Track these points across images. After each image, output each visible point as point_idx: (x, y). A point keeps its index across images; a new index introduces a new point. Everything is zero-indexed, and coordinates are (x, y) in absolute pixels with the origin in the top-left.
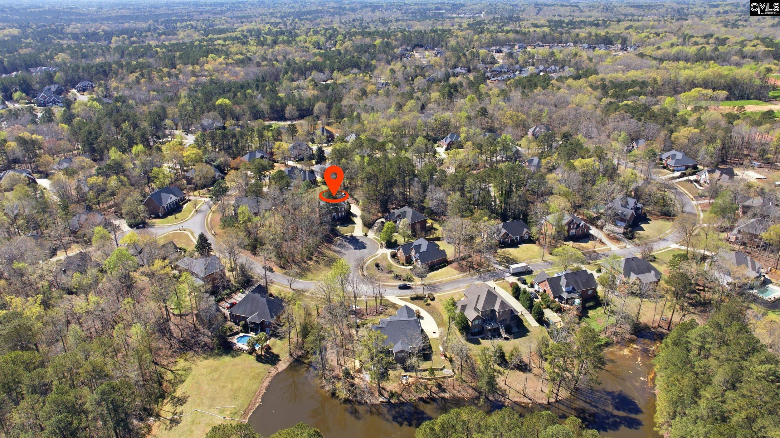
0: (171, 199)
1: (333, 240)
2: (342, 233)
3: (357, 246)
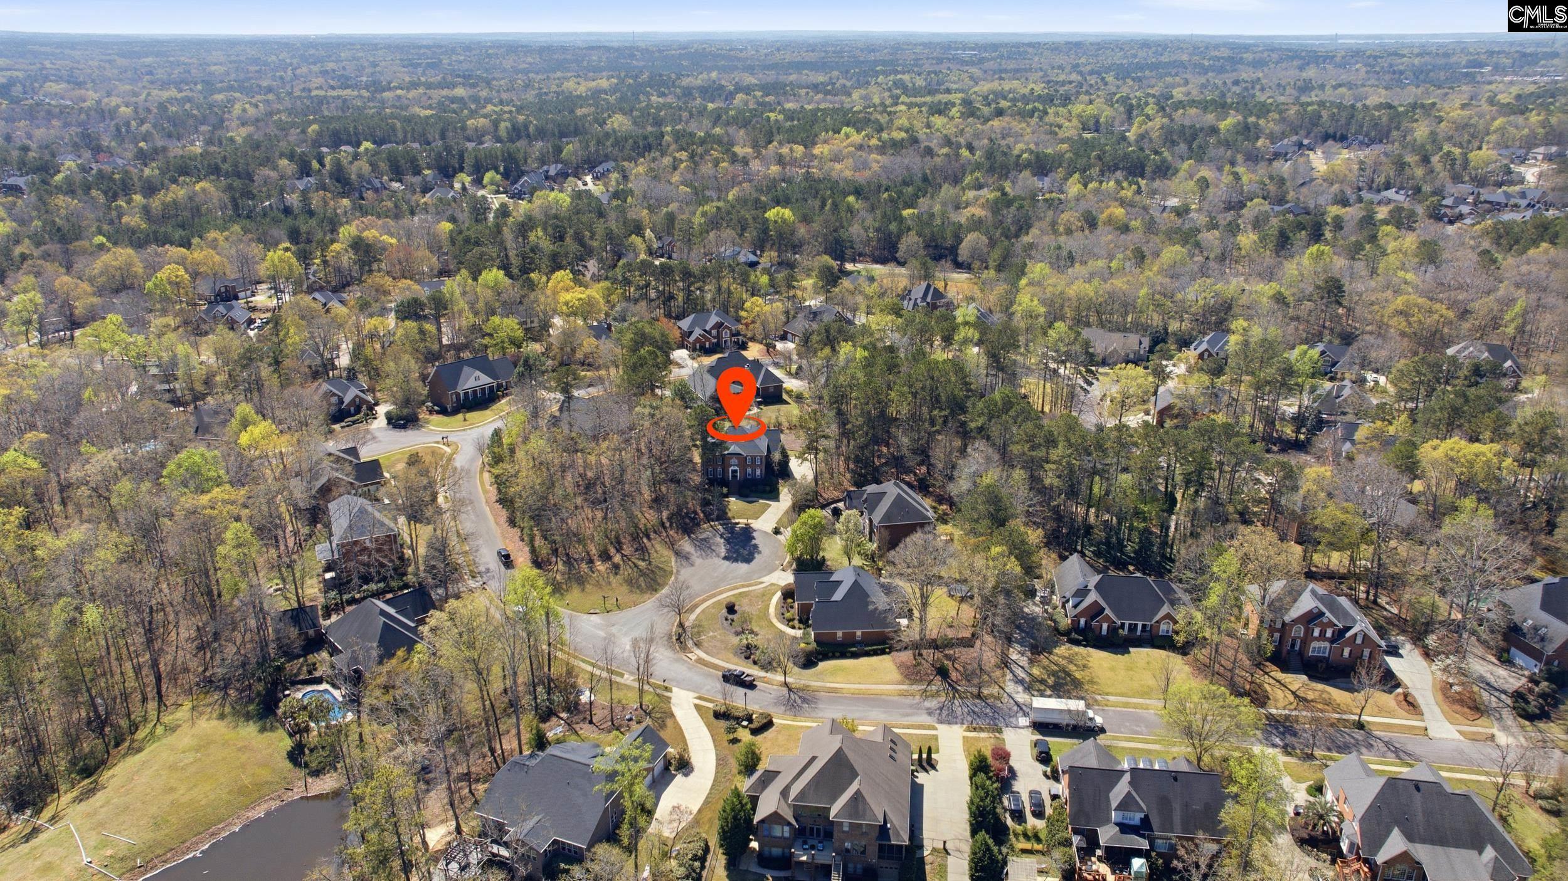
0: (474, 380)
1: (698, 525)
2: (730, 515)
3: (737, 551)
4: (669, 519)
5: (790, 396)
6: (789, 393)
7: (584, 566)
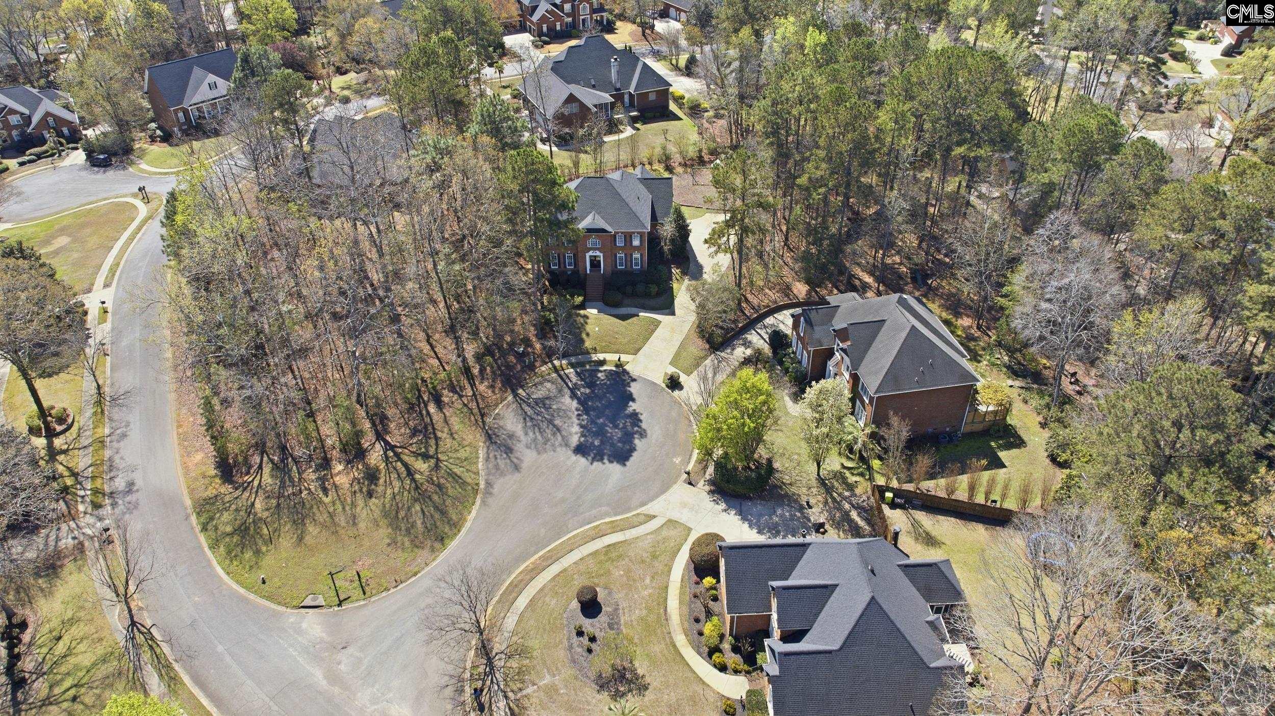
1: (532, 367)
2: (588, 344)
3: (600, 433)
4: (479, 358)
5: (681, 106)
6: (679, 100)
7: (310, 475)
